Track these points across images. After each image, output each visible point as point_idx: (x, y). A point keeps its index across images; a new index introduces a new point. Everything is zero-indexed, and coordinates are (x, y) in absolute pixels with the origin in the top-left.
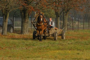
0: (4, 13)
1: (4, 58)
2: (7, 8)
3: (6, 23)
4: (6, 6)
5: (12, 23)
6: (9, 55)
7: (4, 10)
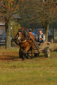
0: (44, 25)
1: (46, 68)
2: (47, 21)
3: (46, 34)
4: (46, 18)
5: (52, 34)
6: (50, 65)
7: (44, 22)
